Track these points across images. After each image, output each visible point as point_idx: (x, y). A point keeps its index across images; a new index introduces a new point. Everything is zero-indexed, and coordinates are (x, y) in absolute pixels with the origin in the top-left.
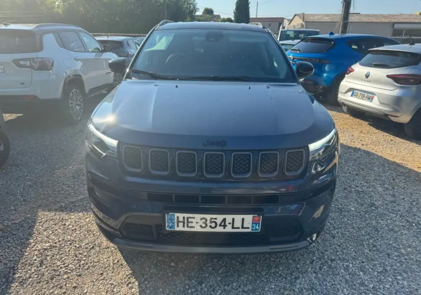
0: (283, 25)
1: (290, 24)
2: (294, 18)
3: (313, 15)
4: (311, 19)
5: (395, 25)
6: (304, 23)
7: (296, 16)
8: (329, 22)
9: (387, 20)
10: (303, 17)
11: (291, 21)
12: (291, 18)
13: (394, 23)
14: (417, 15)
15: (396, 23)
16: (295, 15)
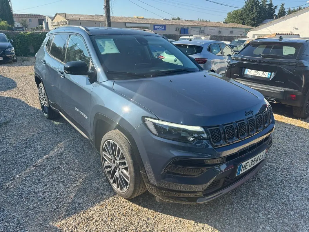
0: (45, 21)
1: (52, 20)
2: (55, 16)
3: (72, 15)
4: (71, 18)
5: (127, 24)
6: (67, 21)
7: (58, 15)
8: (85, 21)
9: (121, 21)
10: (65, 15)
11: (53, 19)
12: (54, 16)
13: (126, 23)
14: (136, 18)
15: (128, 23)
16: (56, 14)
